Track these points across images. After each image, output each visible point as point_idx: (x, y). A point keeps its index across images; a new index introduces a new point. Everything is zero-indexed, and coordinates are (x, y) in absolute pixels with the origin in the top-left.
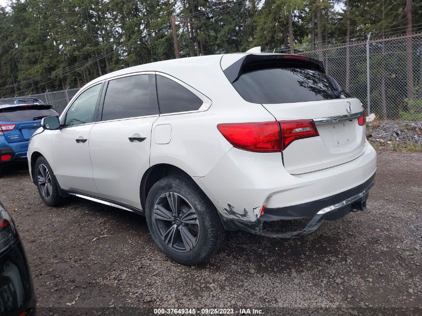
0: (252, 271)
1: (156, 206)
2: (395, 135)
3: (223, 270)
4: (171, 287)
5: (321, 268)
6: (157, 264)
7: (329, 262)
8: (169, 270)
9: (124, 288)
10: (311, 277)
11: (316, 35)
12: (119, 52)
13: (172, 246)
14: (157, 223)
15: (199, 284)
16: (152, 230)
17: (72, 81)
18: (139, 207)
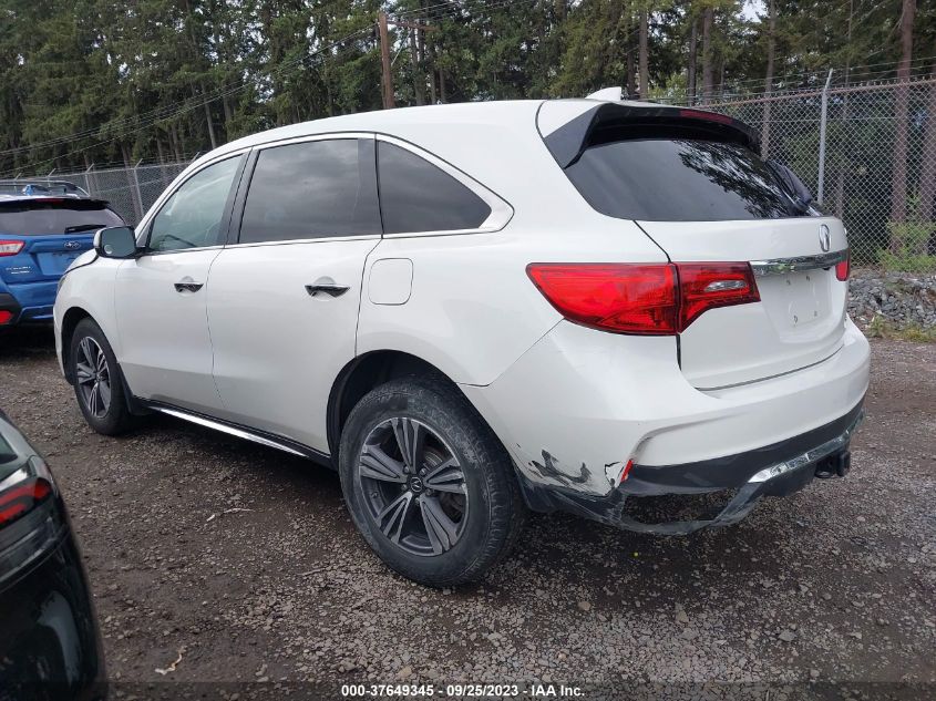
0: (585, 606)
1: (365, 448)
2: (874, 302)
3: (517, 602)
4: (399, 636)
5: (742, 604)
6: (363, 582)
7: (758, 589)
8: (392, 595)
9: (290, 636)
10: (721, 624)
11: (699, 70)
12: (256, 87)
13: (400, 541)
14: (365, 488)
15: (464, 633)
16: (352, 503)
17: (145, 148)
18: (323, 447)
